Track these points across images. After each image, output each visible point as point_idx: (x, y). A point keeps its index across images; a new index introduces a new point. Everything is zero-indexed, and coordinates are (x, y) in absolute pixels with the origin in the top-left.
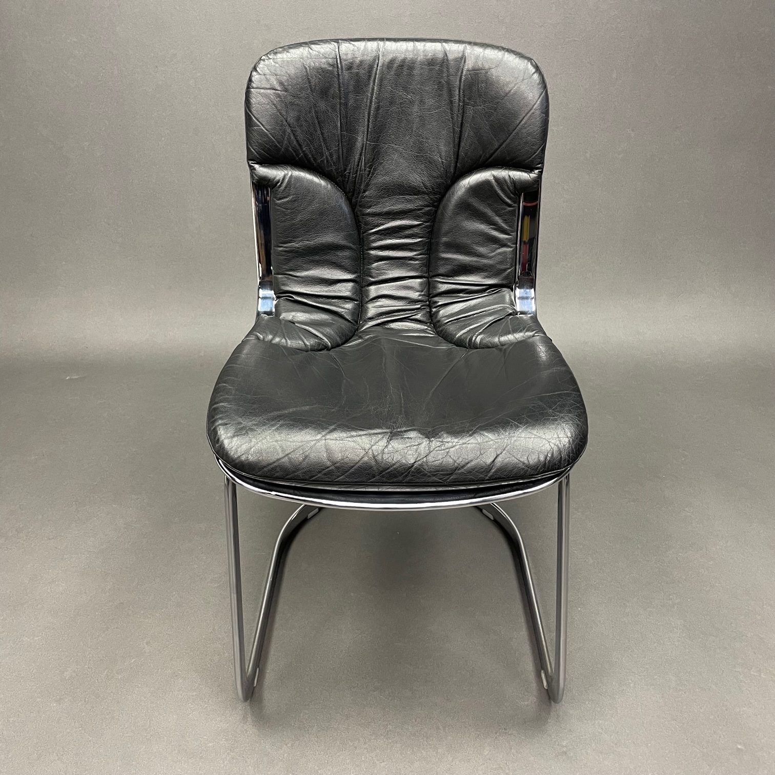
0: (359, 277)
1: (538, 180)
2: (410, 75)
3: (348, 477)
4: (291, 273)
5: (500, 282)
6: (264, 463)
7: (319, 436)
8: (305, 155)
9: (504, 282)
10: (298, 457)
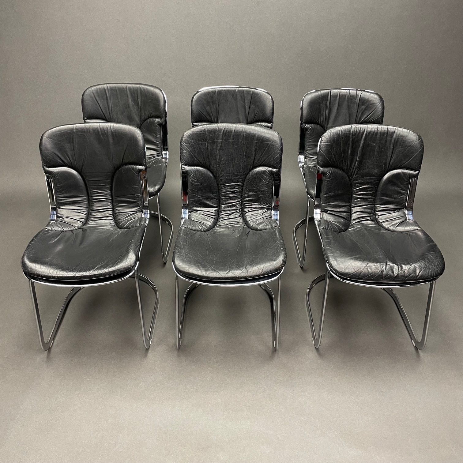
0: (350, 204)
2: (376, 137)
4: (328, 203)
6: (348, 274)
7: (365, 265)
8: (337, 164)
9: (402, 207)
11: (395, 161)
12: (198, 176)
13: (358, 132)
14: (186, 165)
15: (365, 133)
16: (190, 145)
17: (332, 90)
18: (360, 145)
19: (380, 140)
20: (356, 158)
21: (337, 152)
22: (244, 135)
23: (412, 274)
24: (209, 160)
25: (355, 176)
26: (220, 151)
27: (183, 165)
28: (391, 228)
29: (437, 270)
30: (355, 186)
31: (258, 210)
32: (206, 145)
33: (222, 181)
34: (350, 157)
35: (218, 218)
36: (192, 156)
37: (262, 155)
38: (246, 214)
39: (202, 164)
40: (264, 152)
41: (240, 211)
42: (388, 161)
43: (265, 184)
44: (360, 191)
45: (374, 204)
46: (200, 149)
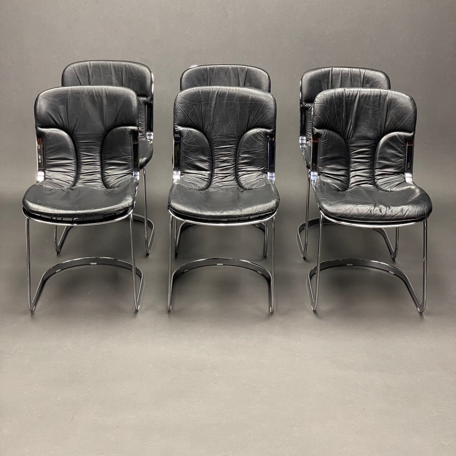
0: (348, 168)
1: (413, 136)
2: (369, 100)
3: (364, 217)
4: (324, 166)
5: (400, 171)
6: (339, 213)
7: (354, 206)
8: (332, 125)
9: (401, 171)
10: (348, 212)
11: (390, 123)
12: (191, 137)
13: (351, 94)
14: (180, 125)
15: (358, 96)
16: (184, 105)
17: (333, 68)
18: (354, 108)
19: (374, 102)
20: (350, 120)
21: (331, 113)
22: (238, 97)
23: (399, 213)
24: (202, 121)
25: (351, 139)
26: (214, 112)
27: (176, 125)
28: (389, 190)
29: (423, 210)
30: (351, 150)
31: (253, 173)
32: (199, 106)
33: (215, 143)
34: (344, 119)
35: (211, 181)
36: (185, 116)
37: (256, 115)
38: (240, 178)
39: (195, 125)
40: (258, 112)
41: (234, 175)
42: (383, 123)
43: (260, 146)
44: (357, 154)
45: (373, 168)
46: (194, 109)
